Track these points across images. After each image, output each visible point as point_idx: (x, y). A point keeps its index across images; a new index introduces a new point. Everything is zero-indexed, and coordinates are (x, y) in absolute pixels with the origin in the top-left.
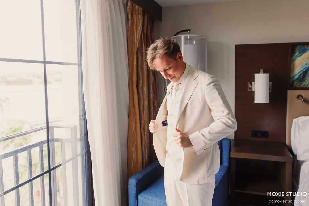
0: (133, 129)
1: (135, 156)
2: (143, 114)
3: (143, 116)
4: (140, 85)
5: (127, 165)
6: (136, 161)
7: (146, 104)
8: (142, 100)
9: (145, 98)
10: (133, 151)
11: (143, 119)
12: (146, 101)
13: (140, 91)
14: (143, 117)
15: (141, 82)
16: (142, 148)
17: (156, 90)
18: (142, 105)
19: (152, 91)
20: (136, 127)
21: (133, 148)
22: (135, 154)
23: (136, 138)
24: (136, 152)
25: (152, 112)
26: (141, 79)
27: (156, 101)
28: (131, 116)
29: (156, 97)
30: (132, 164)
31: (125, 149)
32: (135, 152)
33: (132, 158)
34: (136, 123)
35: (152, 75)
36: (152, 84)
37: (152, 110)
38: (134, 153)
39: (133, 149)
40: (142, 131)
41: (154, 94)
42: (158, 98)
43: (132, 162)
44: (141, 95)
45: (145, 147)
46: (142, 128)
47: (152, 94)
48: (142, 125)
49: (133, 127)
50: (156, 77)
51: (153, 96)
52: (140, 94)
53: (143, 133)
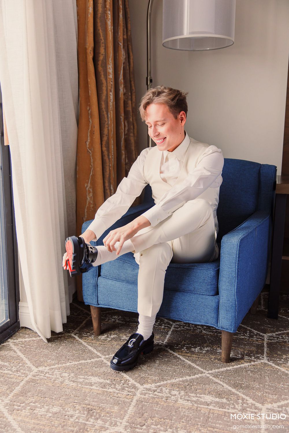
0: (88, 146)
1: (91, 198)
2: (106, 116)
3: (106, 119)
4: (101, 58)
5: (75, 215)
6: (93, 207)
7: (112, 101)
8: (104, 88)
9: (109, 88)
10: (87, 189)
11: (106, 126)
12: (111, 93)
13: (100, 68)
14: (106, 123)
15: (102, 50)
16: (104, 183)
17: (130, 81)
18: (104, 97)
19: (122, 81)
20: (92, 143)
21: (88, 183)
22: (91, 195)
23: (94, 162)
24: (93, 190)
25: (123, 123)
26: (103, 45)
27: (130, 102)
28: (83, 121)
29: (130, 94)
30: (86, 214)
31: (71, 184)
32: (91, 190)
33: (86, 202)
34: (92, 133)
35: (122, 47)
36: (122, 67)
37: (122, 118)
38: (89, 192)
39: (88, 186)
40: (104, 149)
41: (125, 87)
42: (134, 97)
43: (86, 210)
44: (102, 78)
45: (110, 183)
46: (104, 143)
47: (123, 86)
48: (105, 138)
49: (88, 143)
50: (131, 54)
51: (125, 90)
52: (101, 75)
53: (106, 153)
